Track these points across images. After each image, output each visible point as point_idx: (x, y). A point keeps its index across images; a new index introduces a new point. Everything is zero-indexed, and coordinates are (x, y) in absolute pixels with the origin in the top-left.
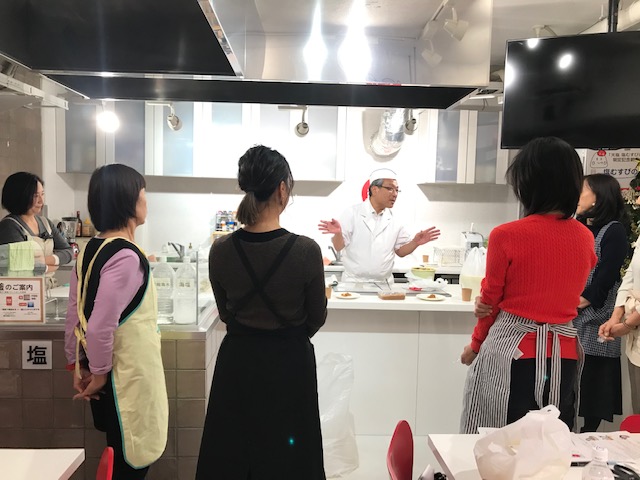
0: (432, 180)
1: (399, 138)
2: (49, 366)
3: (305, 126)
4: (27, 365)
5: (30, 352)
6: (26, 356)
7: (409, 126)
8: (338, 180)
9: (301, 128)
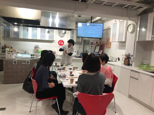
1: (64, 34)
2: (17, 64)
3: (49, 32)
4: (14, 64)
5: (14, 62)
6: (13, 63)
7: (65, 33)
8: (54, 40)
9: (48, 32)
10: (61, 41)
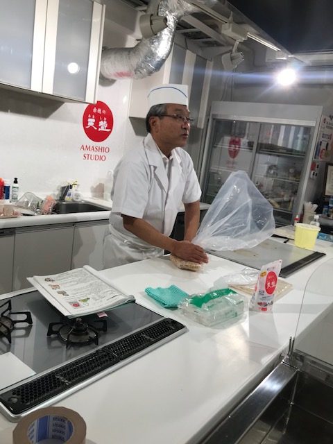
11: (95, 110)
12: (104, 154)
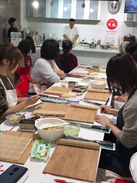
0: (126, 20)
3: (84, 5)
10: (112, 21)
11: (111, 21)
12: (114, 33)
